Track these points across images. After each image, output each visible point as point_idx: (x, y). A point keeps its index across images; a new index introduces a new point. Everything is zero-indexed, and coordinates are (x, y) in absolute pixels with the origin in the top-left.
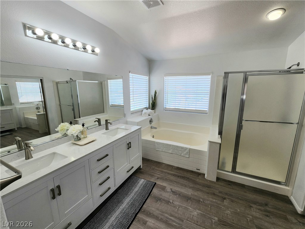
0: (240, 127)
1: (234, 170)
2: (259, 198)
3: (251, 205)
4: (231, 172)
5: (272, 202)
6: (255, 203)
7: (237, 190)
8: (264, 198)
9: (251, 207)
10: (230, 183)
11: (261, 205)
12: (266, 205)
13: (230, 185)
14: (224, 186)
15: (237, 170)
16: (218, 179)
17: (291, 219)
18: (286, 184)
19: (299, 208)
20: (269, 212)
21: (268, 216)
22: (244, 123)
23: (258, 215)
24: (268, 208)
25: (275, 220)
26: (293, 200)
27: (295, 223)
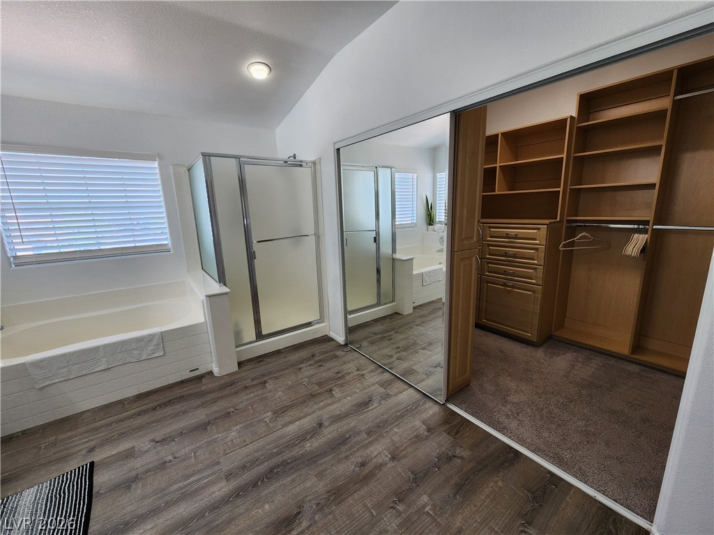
0: (251, 256)
1: (260, 336)
2: (304, 353)
3: (300, 366)
4: (256, 341)
5: (316, 349)
6: (302, 362)
8: (307, 350)
9: (300, 369)
10: (259, 360)
11: (308, 359)
12: (313, 356)
13: (261, 361)
15: (264, 333)
16: (240, 364)
17: (339, 353)
18: (321, 320)
19: (341, 339)
20: (320, 361)
21: (320, 366)
22: (256, 247)
23: (311, 372)
24: (317, 358)
25: (329, 365)
26: (333, 335)
27: (344, 355)
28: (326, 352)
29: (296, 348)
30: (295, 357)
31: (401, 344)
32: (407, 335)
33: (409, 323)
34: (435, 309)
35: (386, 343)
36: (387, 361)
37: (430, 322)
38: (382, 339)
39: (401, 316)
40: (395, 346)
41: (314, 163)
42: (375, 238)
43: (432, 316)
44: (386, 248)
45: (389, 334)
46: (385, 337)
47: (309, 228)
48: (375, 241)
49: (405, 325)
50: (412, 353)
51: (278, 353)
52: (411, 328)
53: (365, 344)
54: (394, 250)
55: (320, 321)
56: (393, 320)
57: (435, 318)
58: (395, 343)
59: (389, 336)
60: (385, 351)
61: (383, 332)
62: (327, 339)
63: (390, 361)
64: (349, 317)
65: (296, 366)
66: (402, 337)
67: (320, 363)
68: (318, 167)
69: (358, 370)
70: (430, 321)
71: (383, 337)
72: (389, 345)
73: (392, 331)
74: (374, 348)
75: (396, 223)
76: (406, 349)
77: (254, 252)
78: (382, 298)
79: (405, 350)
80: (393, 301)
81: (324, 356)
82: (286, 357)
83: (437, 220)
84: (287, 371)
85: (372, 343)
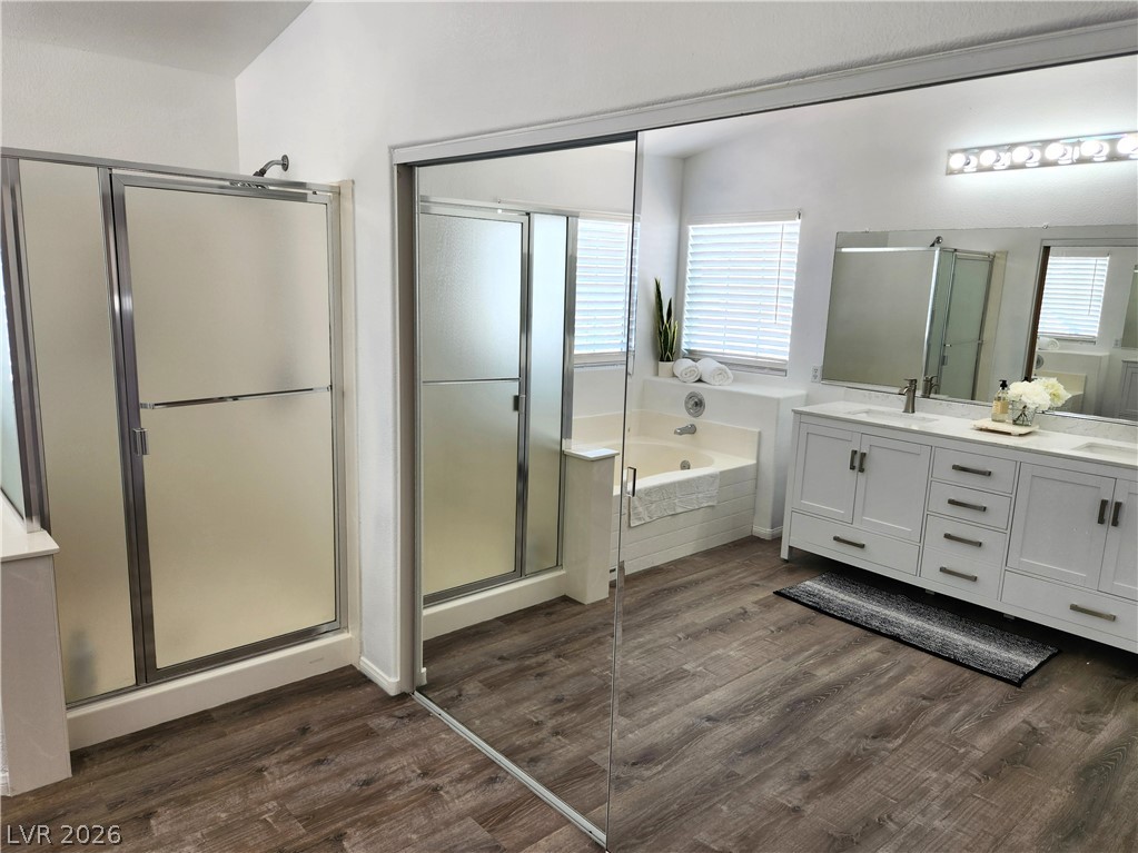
0: (133, 444)
1: (147, 671)
2: (276, 724)
3: (259, 764)
4: (138, 686)
5: (315, 710)
6: (268, 749)
7: (185, 749)
8: (290, 712)
9: (260, 770)
10: (142, 743)
11: (287, 741)
12: (304, 731)
13: (145, 748)
14: (123, 770)
15: (161, 663)
16: (79, 758)
17: (381, 722)
18: (338, 623)
19: (389, 679)
20: (319, 747)
21: (320, 762)
22: (148, 419)
23: (291, 781)
24: (313, 739)
25: (344, 759)
26: (368, 666)
27: (393, 729)
28: (343, 719)
29: (257, 706)
30: (248, 734)
31: (570, 690)
32: (587, 664)
33: (594, 629)
34: (656, 593)
35: (528, 686)
36: (528, 739)
37: (641, 631)
38: (520, 673)
39: (578, 608)
40: (552, 695)
41: (337, 192)
42: (517, 399)
43: (647, 613)
44: (544, 424)
45: (540, 658)
46: (529, 668)
47: (316, 370)
48: (516, 407)
49: (585, 632)
50: (594, 716)
51: (202, 720)
52: (600, 642)
53: (472, 688)
54: (566, 429)
55: (336, 625)
56: (554, 617)
57: (653, 619)
58: (553, 687)
59: (540, 665)
60: (526, 710)
61: (522, 654)
62: (351, 679)
63: (533, 738)
64: (426, 612)
65: (248, 765)
66: (572, 668)
67: (318, 755)
68: (346, 204)
69: (425, 774)
70: (639, 626)
71: (521, 668)
72: (536, 692)
73: (547, 650)
74: (496, 699)
75: (576, 352)
76: (580, 704)
77: (143, 434)
78: (529, 555)
79: (576, 707)
80: (558, 565)
81: (335, 731)
82: (223, 735)
83: (684, 347)
84: (219, 781)
85: (492, 686)
